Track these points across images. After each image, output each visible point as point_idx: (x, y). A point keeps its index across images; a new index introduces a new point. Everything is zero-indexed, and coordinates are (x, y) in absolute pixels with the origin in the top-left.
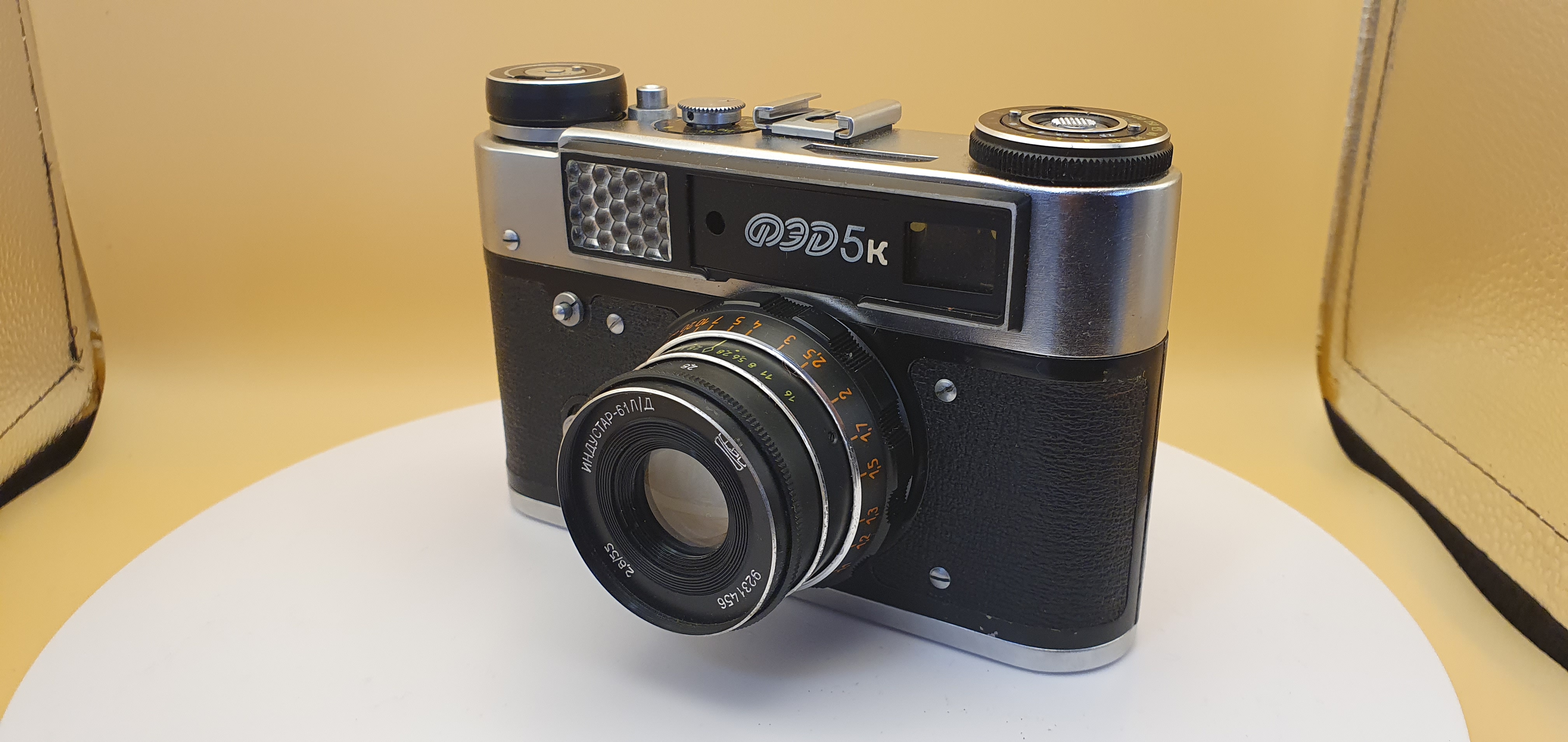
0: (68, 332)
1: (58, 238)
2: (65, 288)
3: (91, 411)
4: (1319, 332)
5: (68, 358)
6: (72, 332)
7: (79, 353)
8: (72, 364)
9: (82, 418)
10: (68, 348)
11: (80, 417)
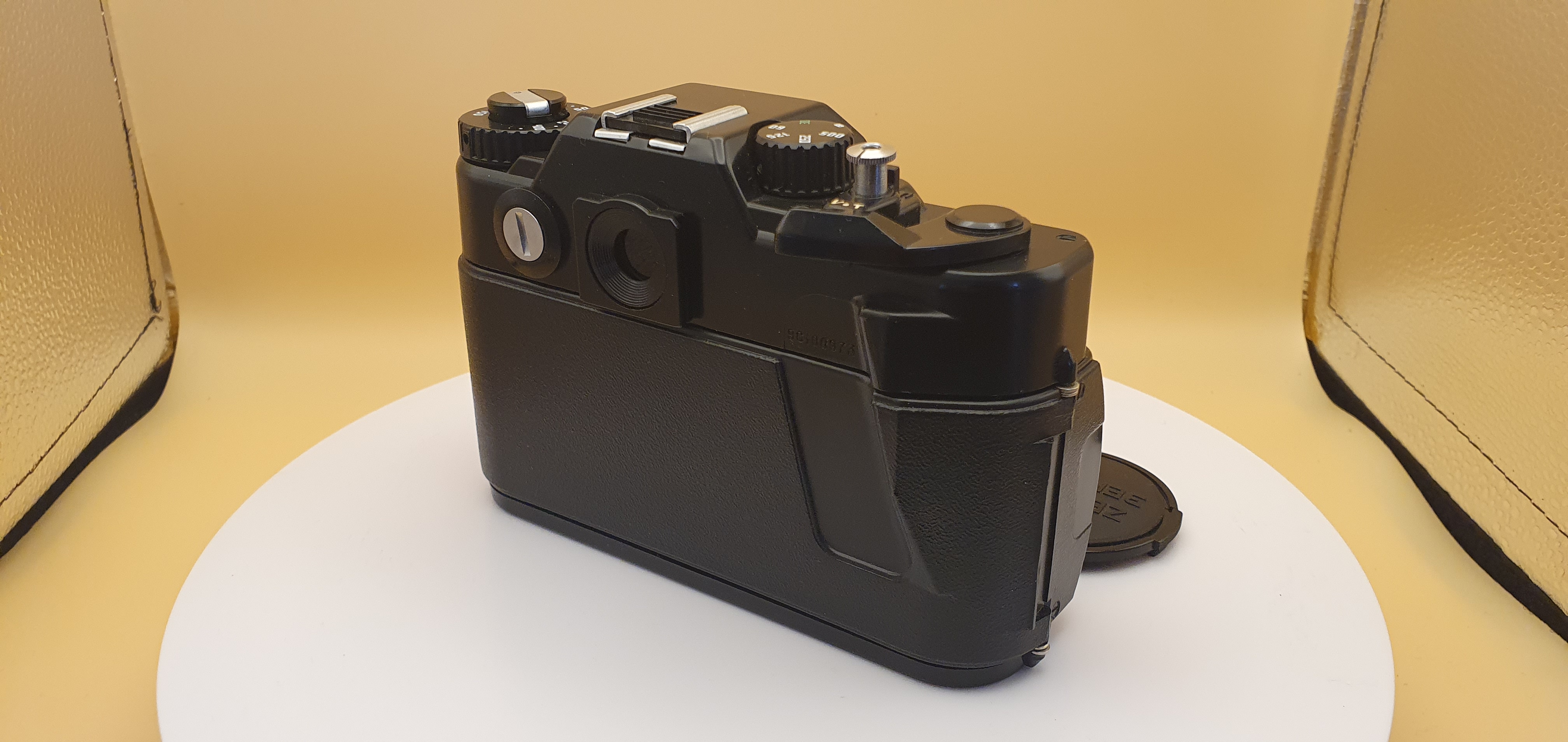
0: (148, 285)
1: (138, 198)
2: (145, 245)
3: (169, 355)
4: (1307, 278)
5: (149, 309)
6: (151, 284)
7: (158, 304)
8: (152, 315)
9: (162, 363)
10: (149, 300)
11: (160, 363)
